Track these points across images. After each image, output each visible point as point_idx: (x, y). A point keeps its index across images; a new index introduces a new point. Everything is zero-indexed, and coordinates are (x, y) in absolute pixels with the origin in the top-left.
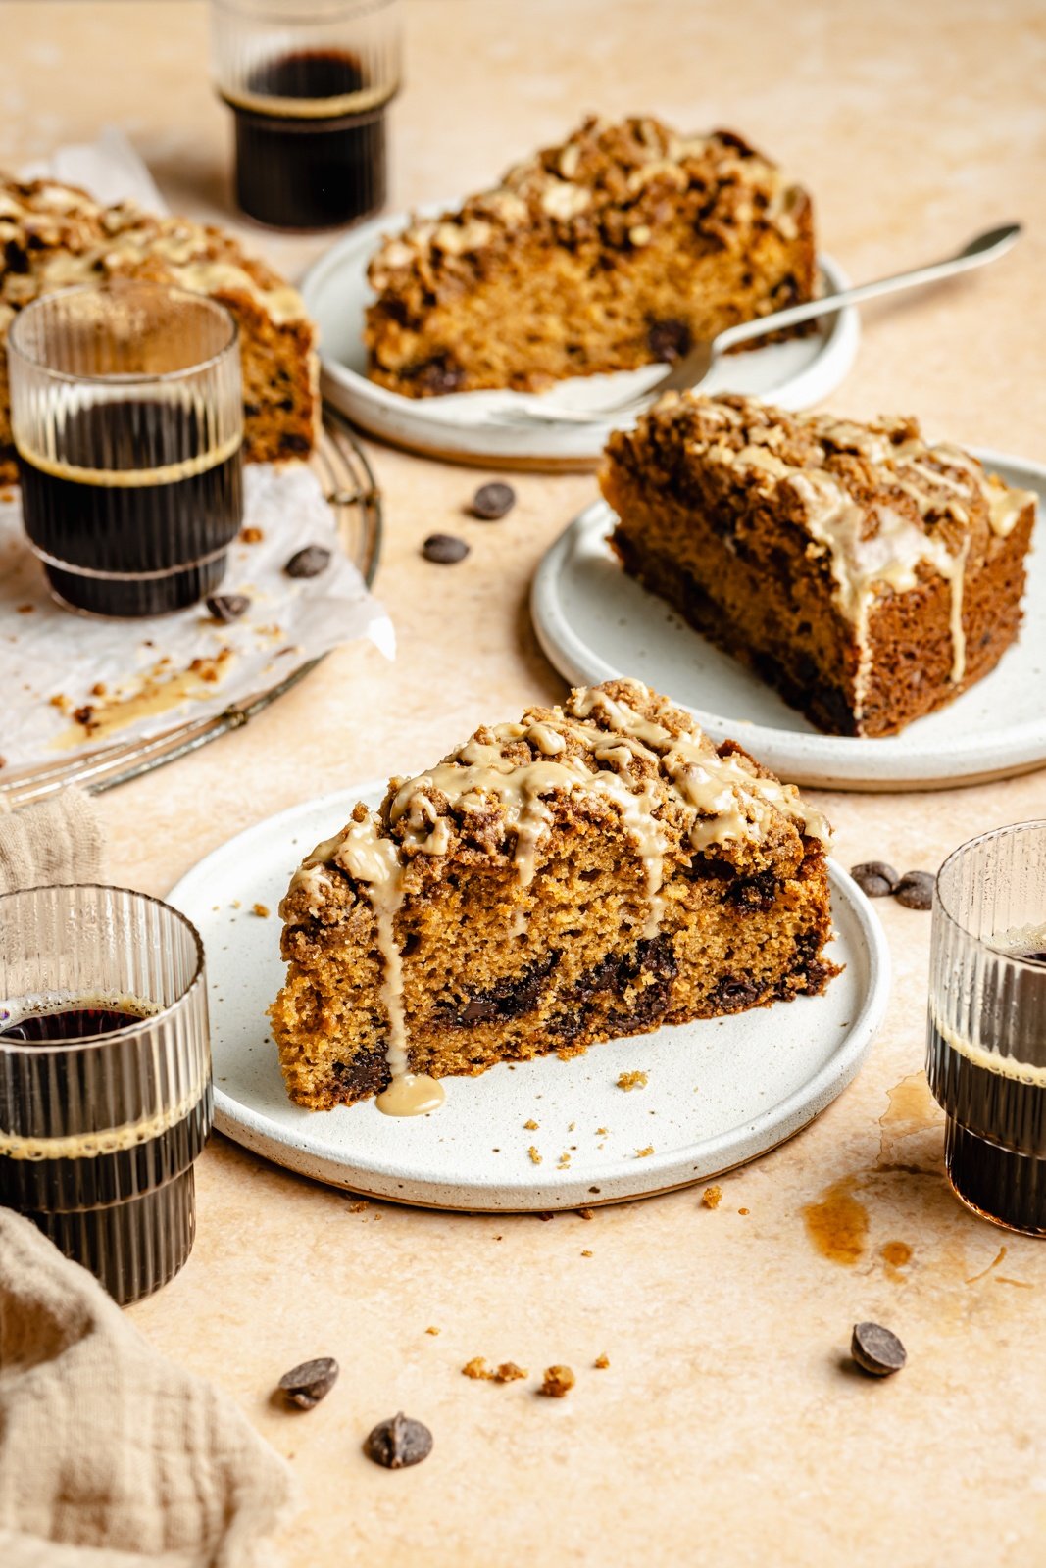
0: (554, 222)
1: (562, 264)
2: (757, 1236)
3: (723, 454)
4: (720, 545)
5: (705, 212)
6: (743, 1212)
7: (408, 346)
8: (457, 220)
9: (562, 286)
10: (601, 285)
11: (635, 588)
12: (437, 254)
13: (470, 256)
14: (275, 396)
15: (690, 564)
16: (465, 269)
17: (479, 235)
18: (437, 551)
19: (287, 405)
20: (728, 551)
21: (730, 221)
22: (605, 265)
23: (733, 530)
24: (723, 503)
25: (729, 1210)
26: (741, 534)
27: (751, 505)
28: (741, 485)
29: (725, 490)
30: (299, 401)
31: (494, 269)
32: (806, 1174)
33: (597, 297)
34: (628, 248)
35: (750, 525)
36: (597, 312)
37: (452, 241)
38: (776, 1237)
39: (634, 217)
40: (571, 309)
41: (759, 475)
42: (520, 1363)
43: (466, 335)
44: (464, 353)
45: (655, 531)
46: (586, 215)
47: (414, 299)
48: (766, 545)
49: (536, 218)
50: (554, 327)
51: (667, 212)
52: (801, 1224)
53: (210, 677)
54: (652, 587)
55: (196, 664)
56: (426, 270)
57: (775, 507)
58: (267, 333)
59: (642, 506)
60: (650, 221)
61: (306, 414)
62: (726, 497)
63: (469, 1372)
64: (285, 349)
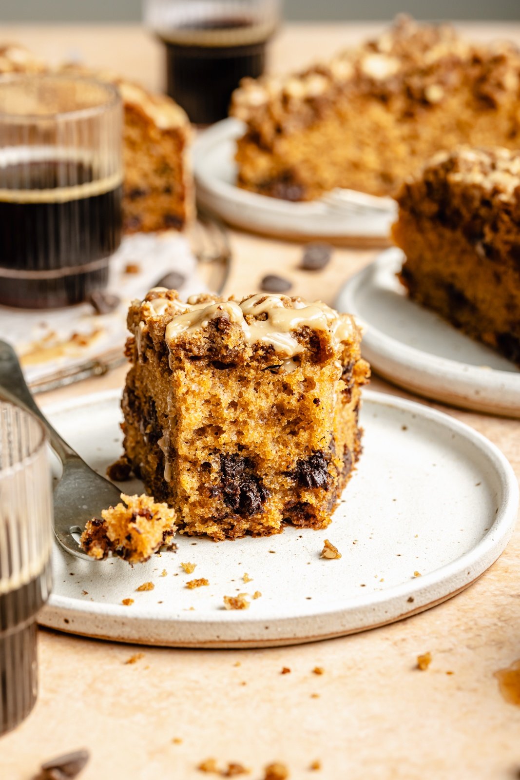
0: (371, 82)
1: (377, 113)
2: (459, 689)
3: (476, 177)
4: (474, 252)
5: (483, 79)
6: (449, 673)
7: (262, 164)
8: (303, 76)
9: (377, 129)
10: (405, 129)
11: (414, 308)
12: (285, 99)
13: (311, 101)
14: (159, 182)
15: (453, 275)
16: (306, 110)
17: (317, 86)
18: (269, 285)
19: (168, 190)
20: (477, 255)
21: (500, 86)
22: (408, 116)
23: (482, 235)
24: (476, 216)
25: (438, 671)
26: (489, 236)
27: (495, 210)
28: (488, 197)
29: (477, 203)
30: (177, 189)
31: (328, 112)
32: (505, 651)
33: (404, 139)
34: (426, 103)
35: (495, 229)
36: (402, 150)
37: (297, 90)
38: (475, 690)
39: (430, 80)
40: (383, 146)
41: (501, 187)
42: (246, 763)
43: (306, 161)
44: (304, 174)
45: (428, 255)
46: (396, 77)
47: (267, 129)
48: (506, 243)
49: (359, 78)
50: (371, 159)
51: (454, 78)
52: (495, 682)
53: (83, 343)
54: (427, 304)
55: (75, 337)
56: (277, 110)
57: (512, 209)
58: (153, 134)
59: (419, 238)
60: (441, 83)
61: (182, 198)
62: (477, 209)
63: (203, 768)
64: (166, 148)
